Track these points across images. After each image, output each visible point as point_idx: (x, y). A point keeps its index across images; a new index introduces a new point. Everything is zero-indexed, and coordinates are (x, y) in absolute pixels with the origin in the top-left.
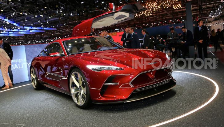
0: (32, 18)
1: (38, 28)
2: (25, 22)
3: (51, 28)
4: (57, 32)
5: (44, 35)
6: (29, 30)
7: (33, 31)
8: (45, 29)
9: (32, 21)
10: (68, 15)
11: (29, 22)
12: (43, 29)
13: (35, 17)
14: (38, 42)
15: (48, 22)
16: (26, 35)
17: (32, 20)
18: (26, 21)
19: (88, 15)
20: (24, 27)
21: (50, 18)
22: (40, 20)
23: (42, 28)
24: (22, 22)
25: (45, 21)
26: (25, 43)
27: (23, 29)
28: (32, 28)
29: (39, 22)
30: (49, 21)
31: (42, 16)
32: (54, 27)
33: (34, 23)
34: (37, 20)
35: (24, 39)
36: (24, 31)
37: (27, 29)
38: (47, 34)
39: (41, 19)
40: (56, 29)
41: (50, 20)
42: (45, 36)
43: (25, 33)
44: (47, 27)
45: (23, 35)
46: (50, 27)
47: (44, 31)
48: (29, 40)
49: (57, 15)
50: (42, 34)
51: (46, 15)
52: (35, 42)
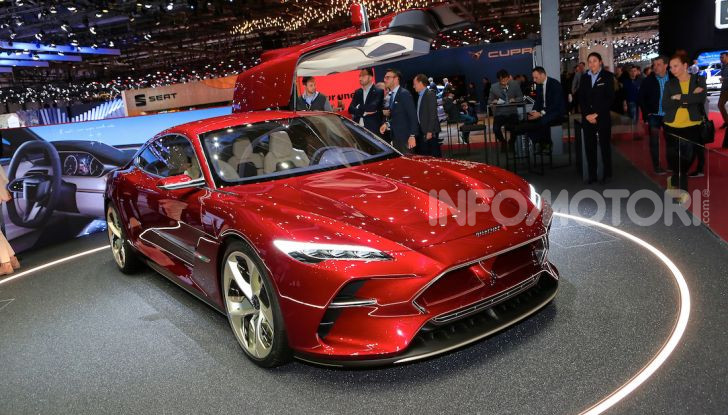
0: (40, 15)
1: (61, 49)
2: (16, 29)
3: (103, 47)
4: (120, 60)
5: (77, 70)
6: (30, 55)
7: (42, 57)
8: (83, 50)
9: (40, 25)
10: (158, 8)
11: (29, 27)
12: (75, 51)
13: (48, 12)
14: (58, 90)
15: (92, 30)
16: (16, 69)
17: (39, 22)
18: (19, 24)
19: (222, 11)
20: (11, 44)
21: (99, 16)
22: (66, 23)
23: (73, 47)
24: (5, 27)
25: (82, 26)
26: (15, 94)
27: (10, 51)
28: (38, 46)
29: (63, 28)
30: (96, 27)
31: (73, 9)
32: (112, 45)
33: (47, 32)
34: (56, 22)
35: (9, 82)
36: (12, 56)
37: (21, 51)
38: (87, 66)
39: (70, 21)
40: (117, 52)
41: (99, 23)
42: (80, 73)
43: (14, 64)
44: (88, 45)
45: (10, 70)
46: (100, 46)
47: (79, 59)
48: (30, 85)
49: (123, 8)
50: (72, 65)
51: (86, 7)
52: (50, 92)
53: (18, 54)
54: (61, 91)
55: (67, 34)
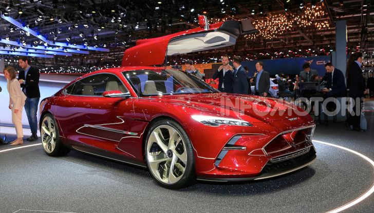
0: (69, 28)
1: (79, 47)
2: (57, 35)
3: (100, 47)
4: (110, 56)
5: (87, 60)
6: (63, 49)
7: (69, 50)
8: (90, 48)
9: (69, 33)
10: (131, 27)
11: (64, 34)
12: (86, 48)
13: (74, 27)
14: (76, 69)
15: (95, 38)
16: (56, 56)
17: (69, 31)
18: (59, 32)
19: (165, 31)
20: (54, 43)
21: (99, 30)
22: (83, 33)
23: (85, 46)
24: (52, 33)
25: (91, 35)
26: (54, 70)
27: (53, 47)
28: (68, 45)
29: (81, 35)
30: (97, 36)
31: (86, 25)
32: (105, 46)
33: (73, 38)
34: (78, 32)
35: (53, 64)
36: (54, 49)
37: (59, 47)
38: (92, 58)
40: (108, 50)
41: (99, 34)
42: (89, 61)
43: (55, 53)
44: (93, 46)
45: (52, 57)
46: (99, 47)
47: (87, 53)
48: (62, 66)
49: (112, 27)
50: (84, 57)
51: (94, 25)
52: (72, 70)
53: (57, 48)
54: (77, 70)
55: (82, 38)
